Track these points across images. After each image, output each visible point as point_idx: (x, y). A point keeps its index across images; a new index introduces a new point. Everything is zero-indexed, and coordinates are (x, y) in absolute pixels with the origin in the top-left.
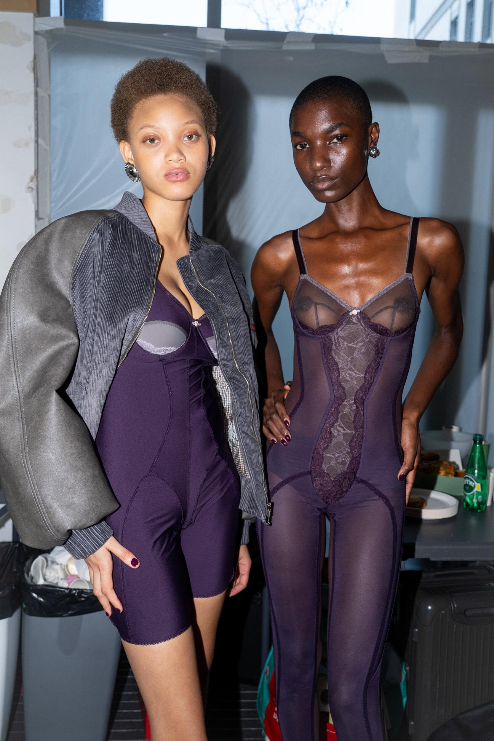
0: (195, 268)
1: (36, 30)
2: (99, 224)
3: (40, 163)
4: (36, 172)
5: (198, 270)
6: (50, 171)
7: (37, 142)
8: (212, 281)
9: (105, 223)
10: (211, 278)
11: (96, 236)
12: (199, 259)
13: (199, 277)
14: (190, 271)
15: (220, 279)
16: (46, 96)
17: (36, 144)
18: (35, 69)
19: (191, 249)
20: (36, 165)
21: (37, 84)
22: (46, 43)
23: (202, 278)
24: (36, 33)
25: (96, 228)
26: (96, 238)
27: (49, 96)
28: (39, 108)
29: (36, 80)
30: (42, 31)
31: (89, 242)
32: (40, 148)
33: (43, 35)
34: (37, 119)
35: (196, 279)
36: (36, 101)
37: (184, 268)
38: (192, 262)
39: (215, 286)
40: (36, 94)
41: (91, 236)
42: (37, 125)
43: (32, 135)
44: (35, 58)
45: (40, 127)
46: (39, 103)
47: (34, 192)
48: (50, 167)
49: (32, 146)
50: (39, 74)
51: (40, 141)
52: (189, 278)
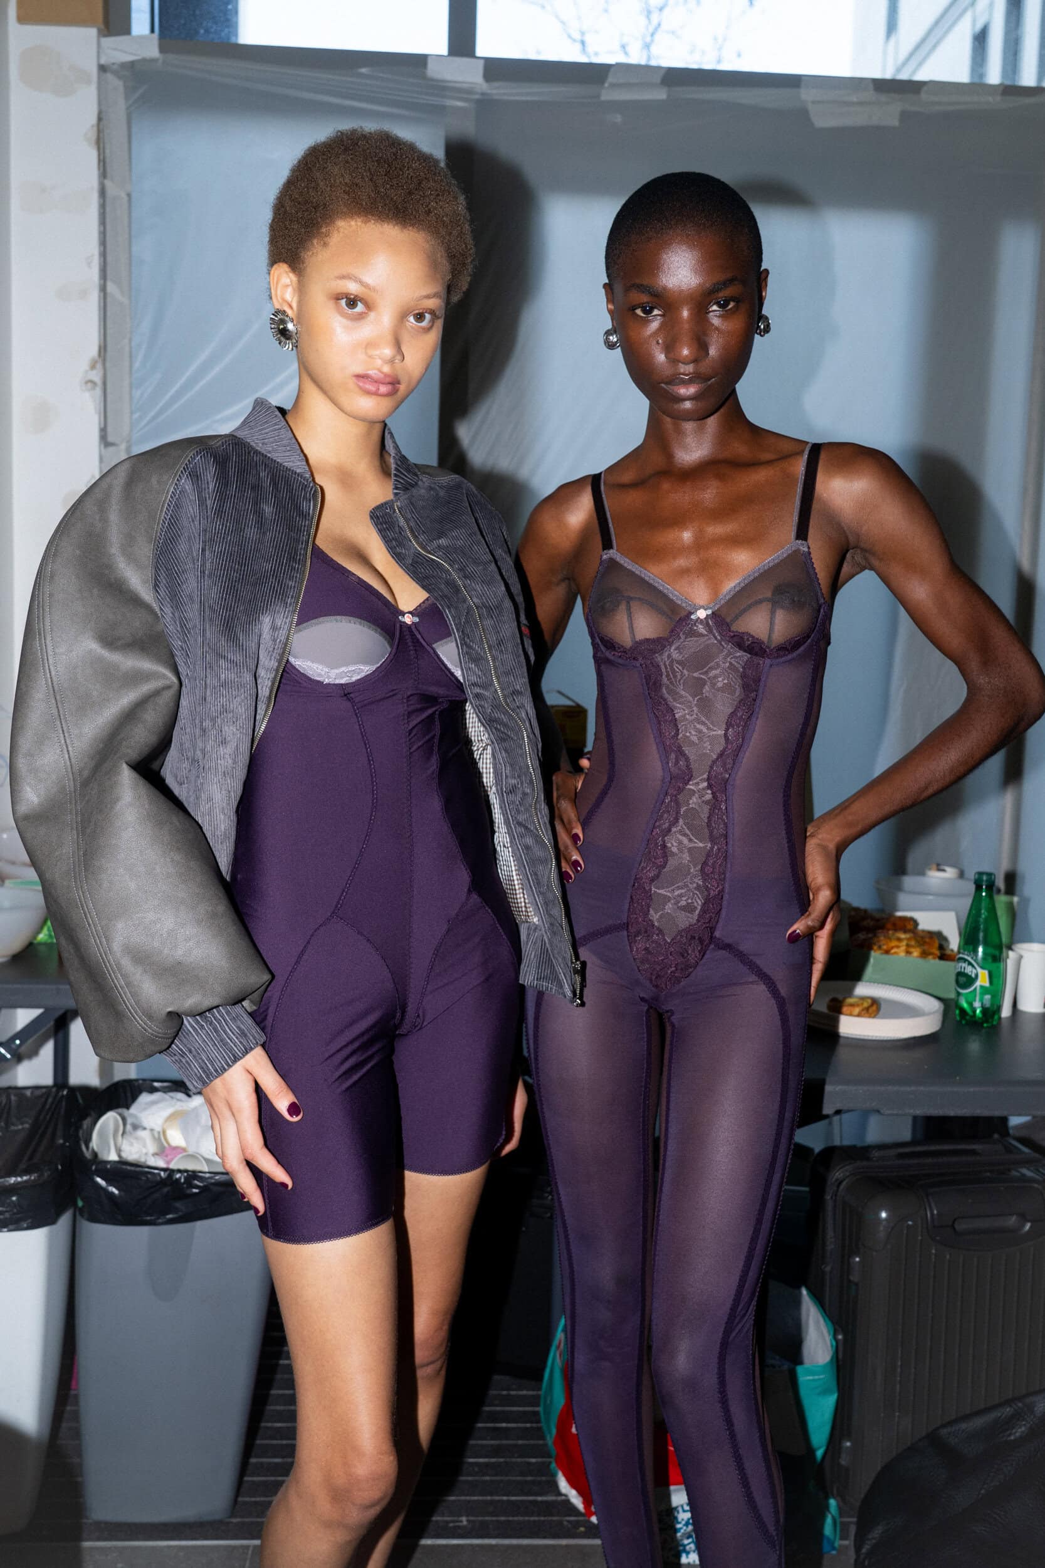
0: (407, 520)
1: (103, 62)
2: (189, 461)
3: (109, 332)
4: (102, 351)
5: (412, 524)
6: (131, 348)
7: (103, 289)
8: (442, 542)
9: (201, 457)
10: (440, 538)
11: (187, 485)
12: (412, 504)
13: (415, 537)
14: (397, 529)
15: (458, 537)
16: (123, 195)
17: (102, 294)
18: (100, 142)
19: (396, 488)
20: (102, 337)
21: (103, 174)
22: (121, 89)
23: (422, 538)
24: (102, 69)
25: (184, 468)
26: (187, 487)
27: (129, 195)
28: (108, 220)
29: (102, 164)
30: (113, 64)
31: (175, 496)
32: (109, 300)
33: (116, 73)
34: (103, 243)
35: (410, 541)
36: (103, 207)
37: (386, 523)
38: (400, 512)
39: (447, 552)
40: (102, 192)
41: (176, 484)
42: (103, 255)
43: (93, 274)
44: (100, 119)
45: (109, 258)
46: (108, 209)
47: (98, 391)
48: (130, 340)
49: (94, 296)
50: (107, 151)
51: (111, 287)
52: (396, 540)
